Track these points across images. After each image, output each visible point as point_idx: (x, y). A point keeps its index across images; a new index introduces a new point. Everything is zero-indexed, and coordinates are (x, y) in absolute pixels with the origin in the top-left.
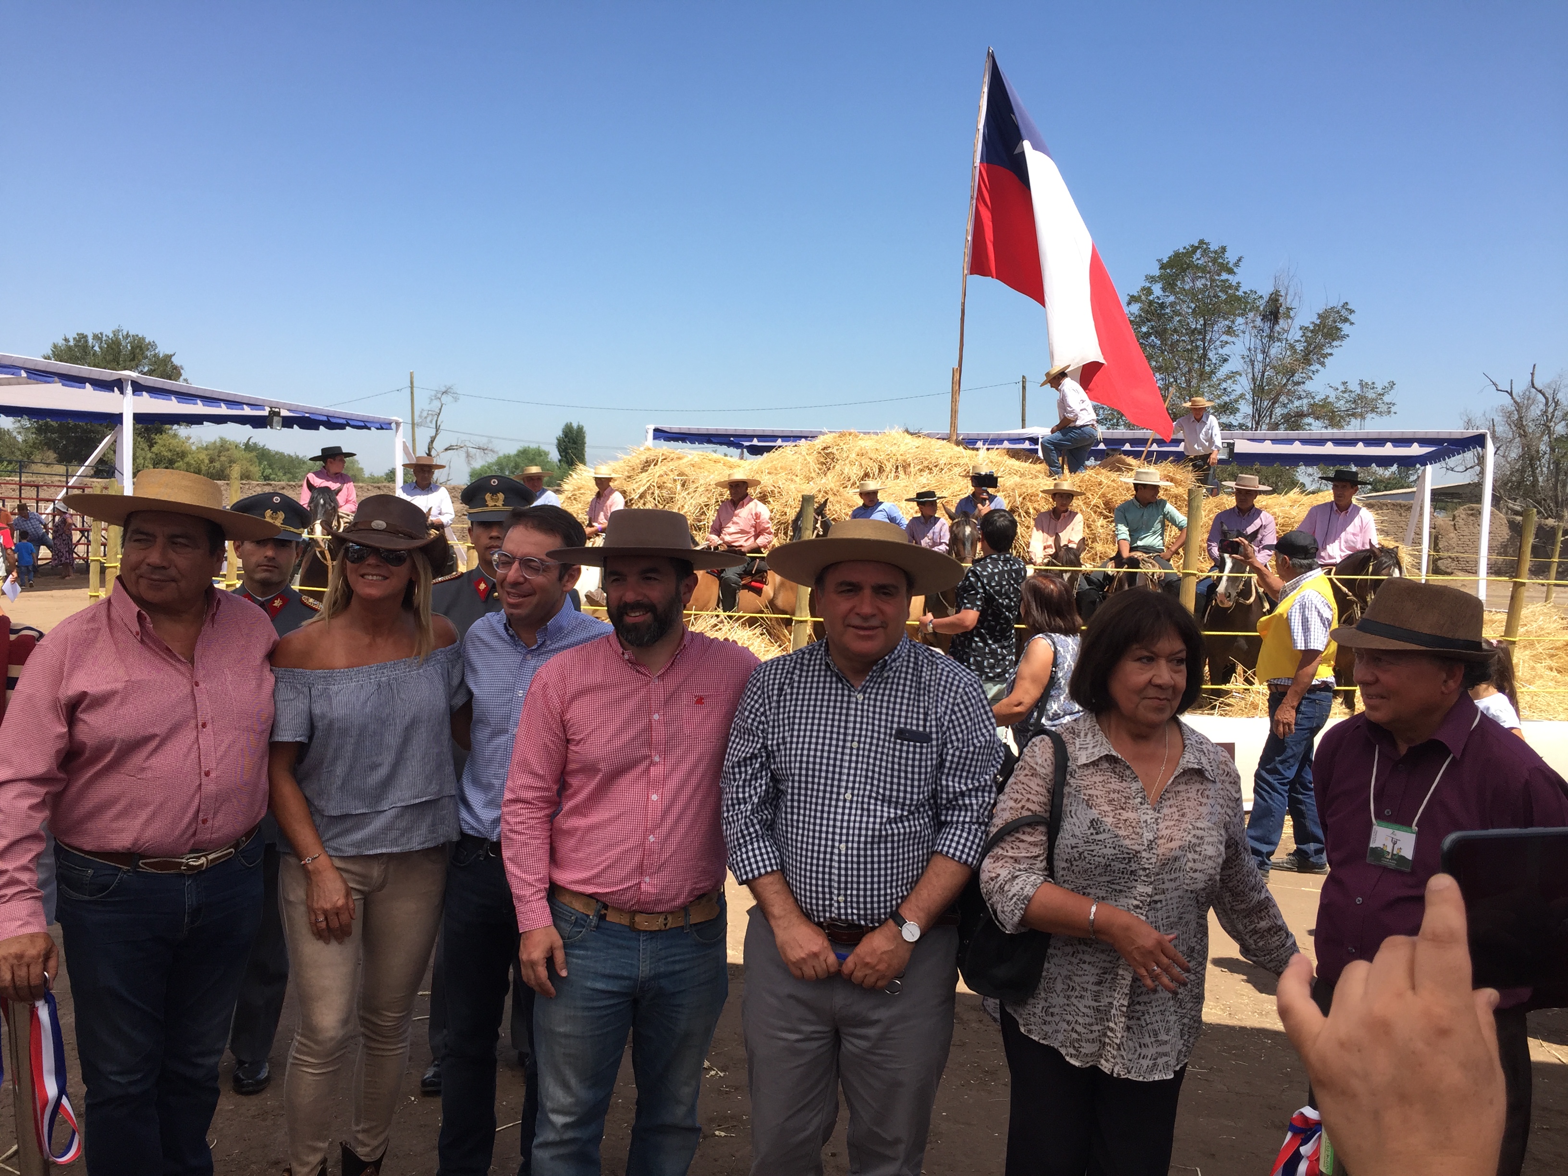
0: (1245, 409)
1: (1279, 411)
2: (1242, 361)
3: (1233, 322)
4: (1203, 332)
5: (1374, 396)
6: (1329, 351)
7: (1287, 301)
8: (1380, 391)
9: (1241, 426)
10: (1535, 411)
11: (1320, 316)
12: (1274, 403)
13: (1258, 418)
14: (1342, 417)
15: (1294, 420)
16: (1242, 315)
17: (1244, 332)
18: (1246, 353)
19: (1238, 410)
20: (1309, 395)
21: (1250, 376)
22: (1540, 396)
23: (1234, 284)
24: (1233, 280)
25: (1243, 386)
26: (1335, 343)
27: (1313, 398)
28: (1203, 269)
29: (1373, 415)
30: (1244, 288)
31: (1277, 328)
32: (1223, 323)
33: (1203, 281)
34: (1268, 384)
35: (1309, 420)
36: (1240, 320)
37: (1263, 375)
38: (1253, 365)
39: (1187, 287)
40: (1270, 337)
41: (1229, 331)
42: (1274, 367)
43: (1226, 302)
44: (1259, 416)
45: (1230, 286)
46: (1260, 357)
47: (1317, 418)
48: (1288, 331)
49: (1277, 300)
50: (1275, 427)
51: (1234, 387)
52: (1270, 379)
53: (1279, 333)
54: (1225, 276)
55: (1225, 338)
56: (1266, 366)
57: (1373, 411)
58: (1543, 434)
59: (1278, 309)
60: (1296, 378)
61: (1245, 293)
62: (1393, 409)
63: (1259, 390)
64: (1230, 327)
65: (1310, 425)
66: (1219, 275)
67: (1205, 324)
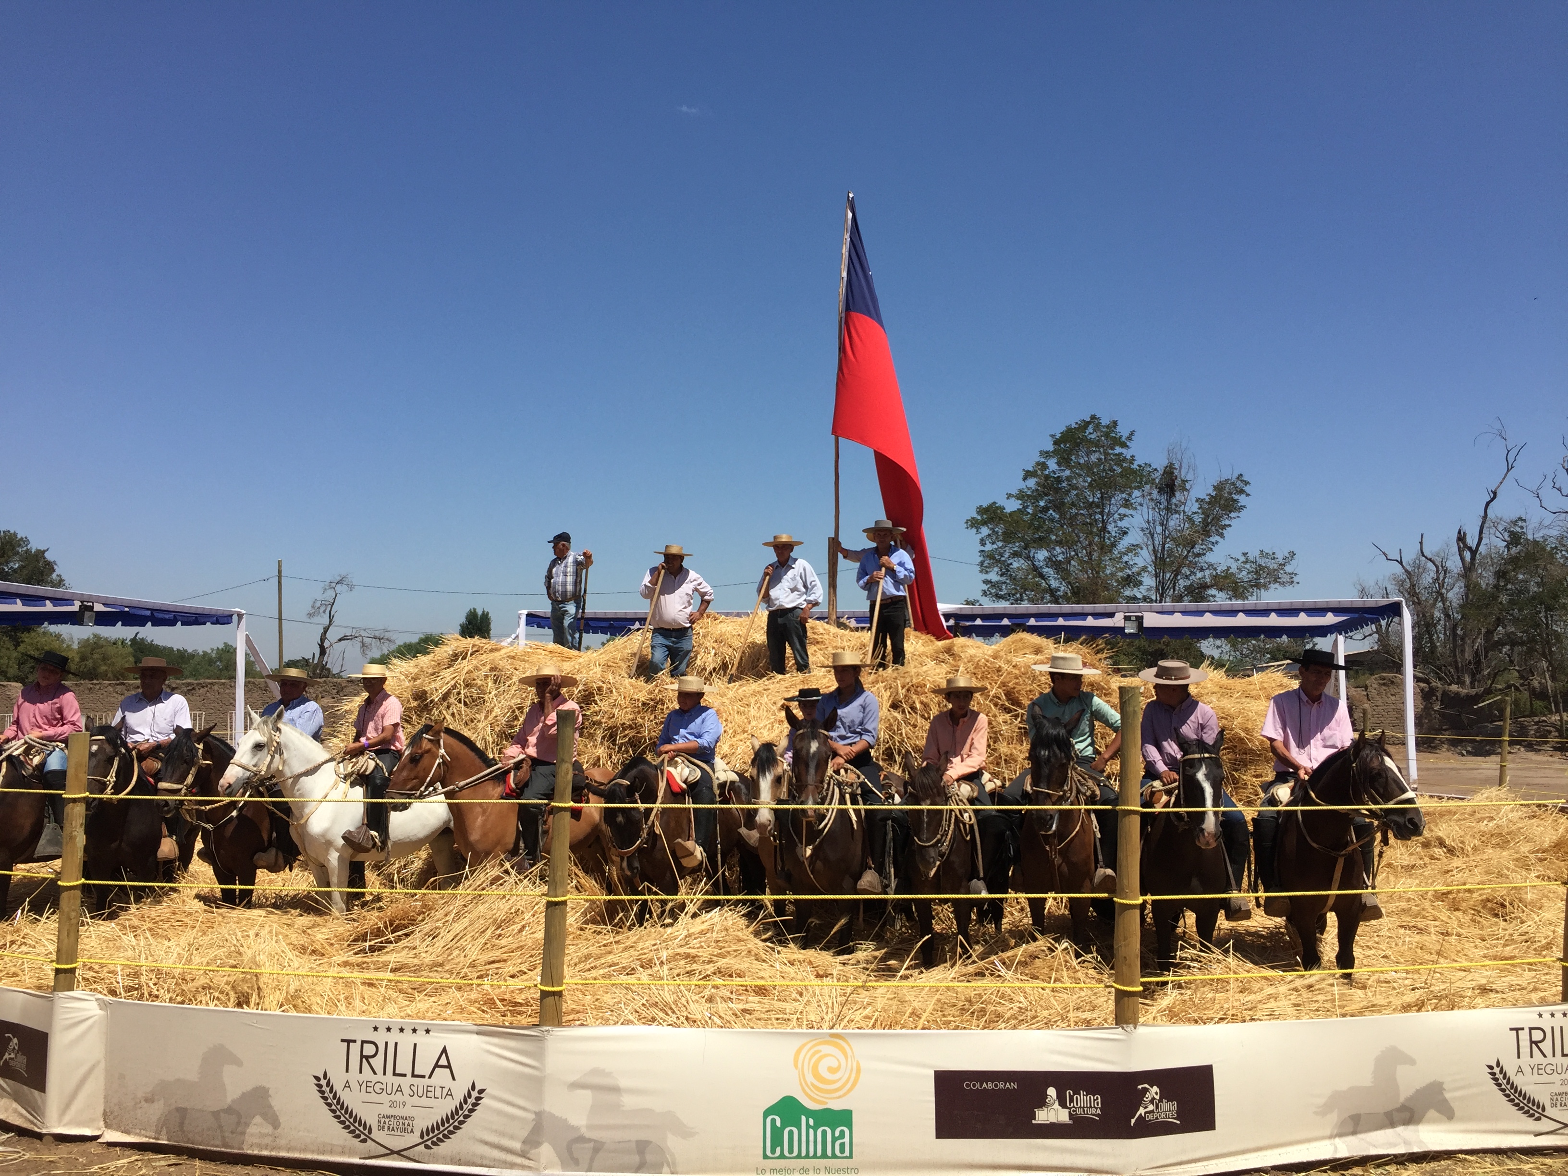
0: (1149, 581)
1: (1182, 583)
2: (1141, 534)
3: (1130, 495)
4: (1101, 505)
5: (1276, 566)
6: (1227, 522)
7: (1183, 474)
8: (1281, 561)
9: (1145, 599)
10: (1427, 579)
11: (1216, 488)
12: (1176, 576)
13: (1162, 590)
14: (1245, 588)
15: (1198, 592)
16: (1138, 488)
17: (1141, 505)
18: (1145, 526)
19: (1141, 583)
20: (1211, 566)
21: (1151, 548)
22: (1430, 564)
23: (1128, 457)
24: (1127, 453)
25: (1144, 559)
26: (1233, 515)
27: (1215, 569)
28: (1097, 444)
29: (1277, 585)
30: (1139, 461)
31: (1174, 501)
32: (1120, 497)
33: (1097, 455)
34: (1169, 556)
35: (1212, 591)
36: (1136, 493)
37: (1163, 547)
38: (1152, 537)
39: (1082, 461)
40: (1168, 509)
41: (1127, 504)
42: (1173, 539)
43: (1121, 475)
44: (1163, 588)
45: (1125, 459)
46: (1159, 529)
47: (1221, 590)
48: (1184, 504)
49: (1173, 473)
50: (1180, 599)
51: (1137, 560)
52: (1171, 549)
53: (1176, 505)
54: (1118, 450)
55: (1123, 511)
56: (1166, 538)
57: (1275, 581)
58: (1436, 600)
59: (1173, 481)
60: (1197, 550)
61: (1140, 466)
62: (1295, 579)
63: (1161, 562)
64: (1127, 500)
65: (1214, 596)
66: (1113, 449)
67: (1102, 497)
